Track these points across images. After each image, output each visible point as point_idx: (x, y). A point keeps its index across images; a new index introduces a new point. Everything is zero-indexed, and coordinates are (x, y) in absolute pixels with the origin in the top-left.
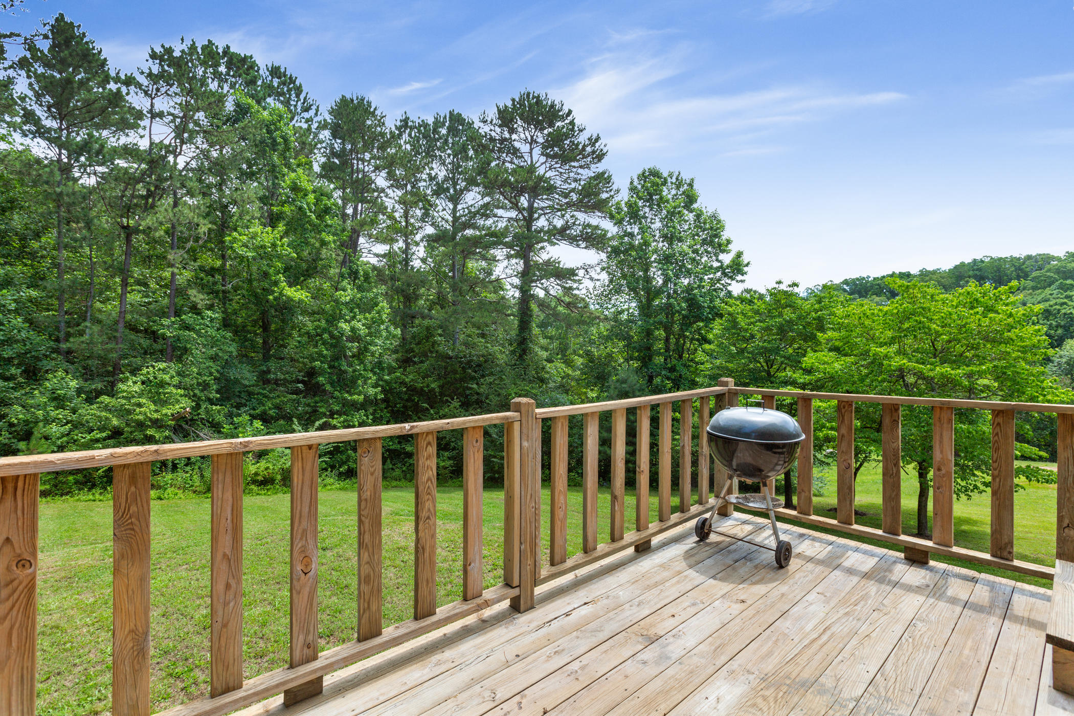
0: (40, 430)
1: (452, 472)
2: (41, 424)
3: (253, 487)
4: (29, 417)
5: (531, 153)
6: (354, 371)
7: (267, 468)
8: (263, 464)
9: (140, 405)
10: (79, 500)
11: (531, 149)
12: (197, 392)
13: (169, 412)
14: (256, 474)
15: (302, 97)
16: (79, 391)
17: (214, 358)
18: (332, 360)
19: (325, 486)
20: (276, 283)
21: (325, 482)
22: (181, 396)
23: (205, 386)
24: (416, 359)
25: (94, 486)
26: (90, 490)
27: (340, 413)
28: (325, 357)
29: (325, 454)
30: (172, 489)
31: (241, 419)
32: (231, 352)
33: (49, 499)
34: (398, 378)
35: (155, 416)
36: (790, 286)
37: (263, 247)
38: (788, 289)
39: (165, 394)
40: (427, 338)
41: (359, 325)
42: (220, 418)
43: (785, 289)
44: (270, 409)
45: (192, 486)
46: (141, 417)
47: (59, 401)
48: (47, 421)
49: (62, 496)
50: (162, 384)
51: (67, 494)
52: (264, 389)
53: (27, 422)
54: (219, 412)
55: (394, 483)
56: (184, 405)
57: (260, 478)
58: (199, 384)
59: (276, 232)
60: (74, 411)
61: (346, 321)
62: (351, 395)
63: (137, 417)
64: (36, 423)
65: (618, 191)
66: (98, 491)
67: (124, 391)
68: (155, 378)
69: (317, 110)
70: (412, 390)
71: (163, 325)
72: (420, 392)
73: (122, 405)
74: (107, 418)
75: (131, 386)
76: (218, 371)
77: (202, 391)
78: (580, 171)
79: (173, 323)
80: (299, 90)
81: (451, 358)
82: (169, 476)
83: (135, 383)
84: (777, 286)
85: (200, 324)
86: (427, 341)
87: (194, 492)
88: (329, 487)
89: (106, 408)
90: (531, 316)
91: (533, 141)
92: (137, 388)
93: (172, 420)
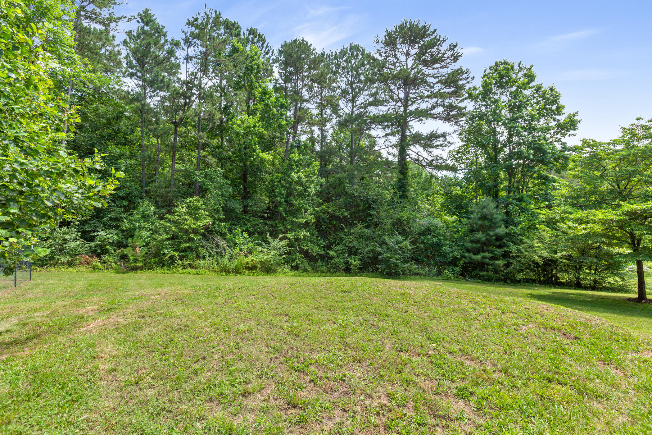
0: (137, 233)
1: (360, 269)
2: (138, 230)
3: (246, 270)
4: (131, 226)
5: (406, 61)
6: (299, 204)
7: (253, 260)
8: (250, 258)
9: (185, 220)
10: (157, 272)
11: (407, 59)
12: (213, 214)
13: (201, 224)
14: (247, 263)
15: (265, 45)
16: (155, 213)
17: (222, 195)
18: (287, 197)
19: (284, 273)
20: (254, 151)
21: (284, 271)
22: (207, 215)
23: (217, 211)
24: (333, 198)
25: (163, 265)
26: (162, 267)
27: (291, 230)
28: (283, 195)
29: (285, 254)
30: (203, 269)
31: (237, 231)
32: (230, 192)
33: (142, 271)
34: (323, 209)
35: (194, 226)
36: (649, 121)
37: (249, 127)
38: (647, 124)
39: (198, 214)
40: (340, 185)
41: (302, 175)
42: (225, 231)
43: (644, 124)
44: (250, 227)
45: (213, 268)
46: (187, 227)
47: (145, 217)
48: (141, 229)
49: (148, 269)
50: (197, 208)
51: (151, 269)
52: (246, 216)
53: (130, 229)
54: (225, 227)
55: (324, 274)
56: (208, 221)
57: (249, 266)
58: (215, 210)
59: (255, 118)
60: (153, 224)
61: (295, 173)
62: (297, 219)
63: (185, 227)
64: (135, 229)
65: (473, 78)
66: (166, 268)
67: (178, 212)
68: (194, 205)
69: (273, 52)
70: (332, 216)
71: (196, 175)
72: (337, 218)
73: (177, 220)
74: (170, 227)
75: (181, 209)
76: (224, 203)
77: (216, 214)
78: (440, 70)
79: (201, 174)
80: (264, 41)
81: (355, 197)
82: (202, 262)
83: (182, 208)
84: (636, 122)
85: (215, 175)
86: (340, 187)
87: (215, 272)
88: (287, 274)
89: (170, 221)
90: (407, 169)
91: (407, 54)
92: (184, 210)
93: (203, 229)
